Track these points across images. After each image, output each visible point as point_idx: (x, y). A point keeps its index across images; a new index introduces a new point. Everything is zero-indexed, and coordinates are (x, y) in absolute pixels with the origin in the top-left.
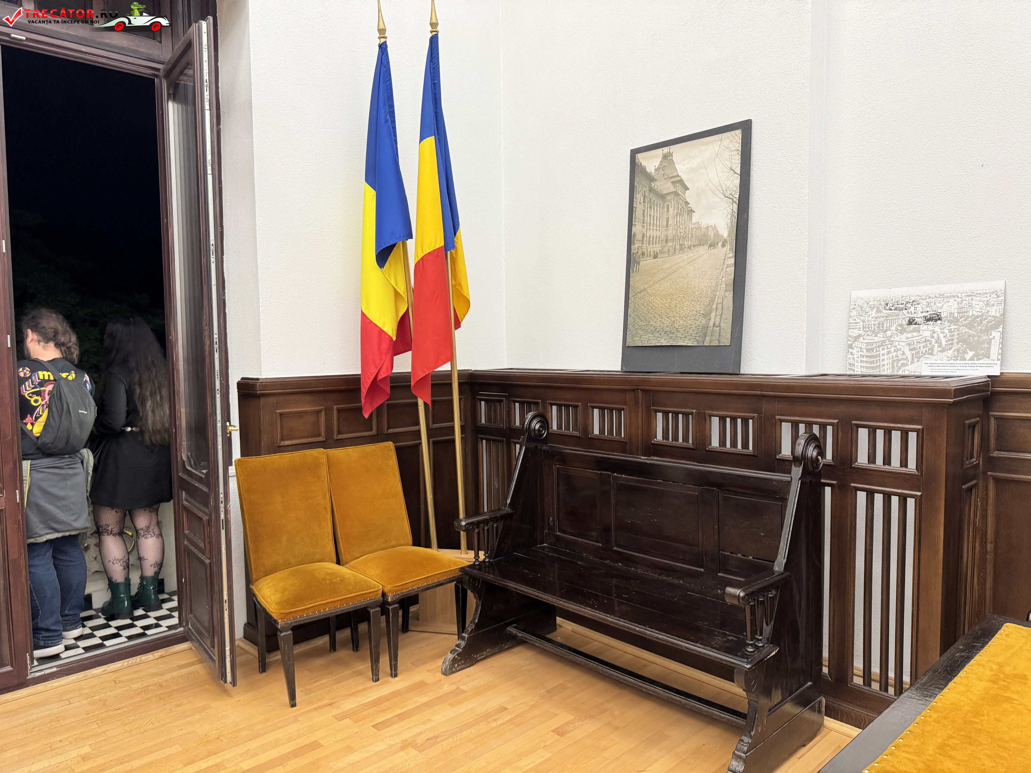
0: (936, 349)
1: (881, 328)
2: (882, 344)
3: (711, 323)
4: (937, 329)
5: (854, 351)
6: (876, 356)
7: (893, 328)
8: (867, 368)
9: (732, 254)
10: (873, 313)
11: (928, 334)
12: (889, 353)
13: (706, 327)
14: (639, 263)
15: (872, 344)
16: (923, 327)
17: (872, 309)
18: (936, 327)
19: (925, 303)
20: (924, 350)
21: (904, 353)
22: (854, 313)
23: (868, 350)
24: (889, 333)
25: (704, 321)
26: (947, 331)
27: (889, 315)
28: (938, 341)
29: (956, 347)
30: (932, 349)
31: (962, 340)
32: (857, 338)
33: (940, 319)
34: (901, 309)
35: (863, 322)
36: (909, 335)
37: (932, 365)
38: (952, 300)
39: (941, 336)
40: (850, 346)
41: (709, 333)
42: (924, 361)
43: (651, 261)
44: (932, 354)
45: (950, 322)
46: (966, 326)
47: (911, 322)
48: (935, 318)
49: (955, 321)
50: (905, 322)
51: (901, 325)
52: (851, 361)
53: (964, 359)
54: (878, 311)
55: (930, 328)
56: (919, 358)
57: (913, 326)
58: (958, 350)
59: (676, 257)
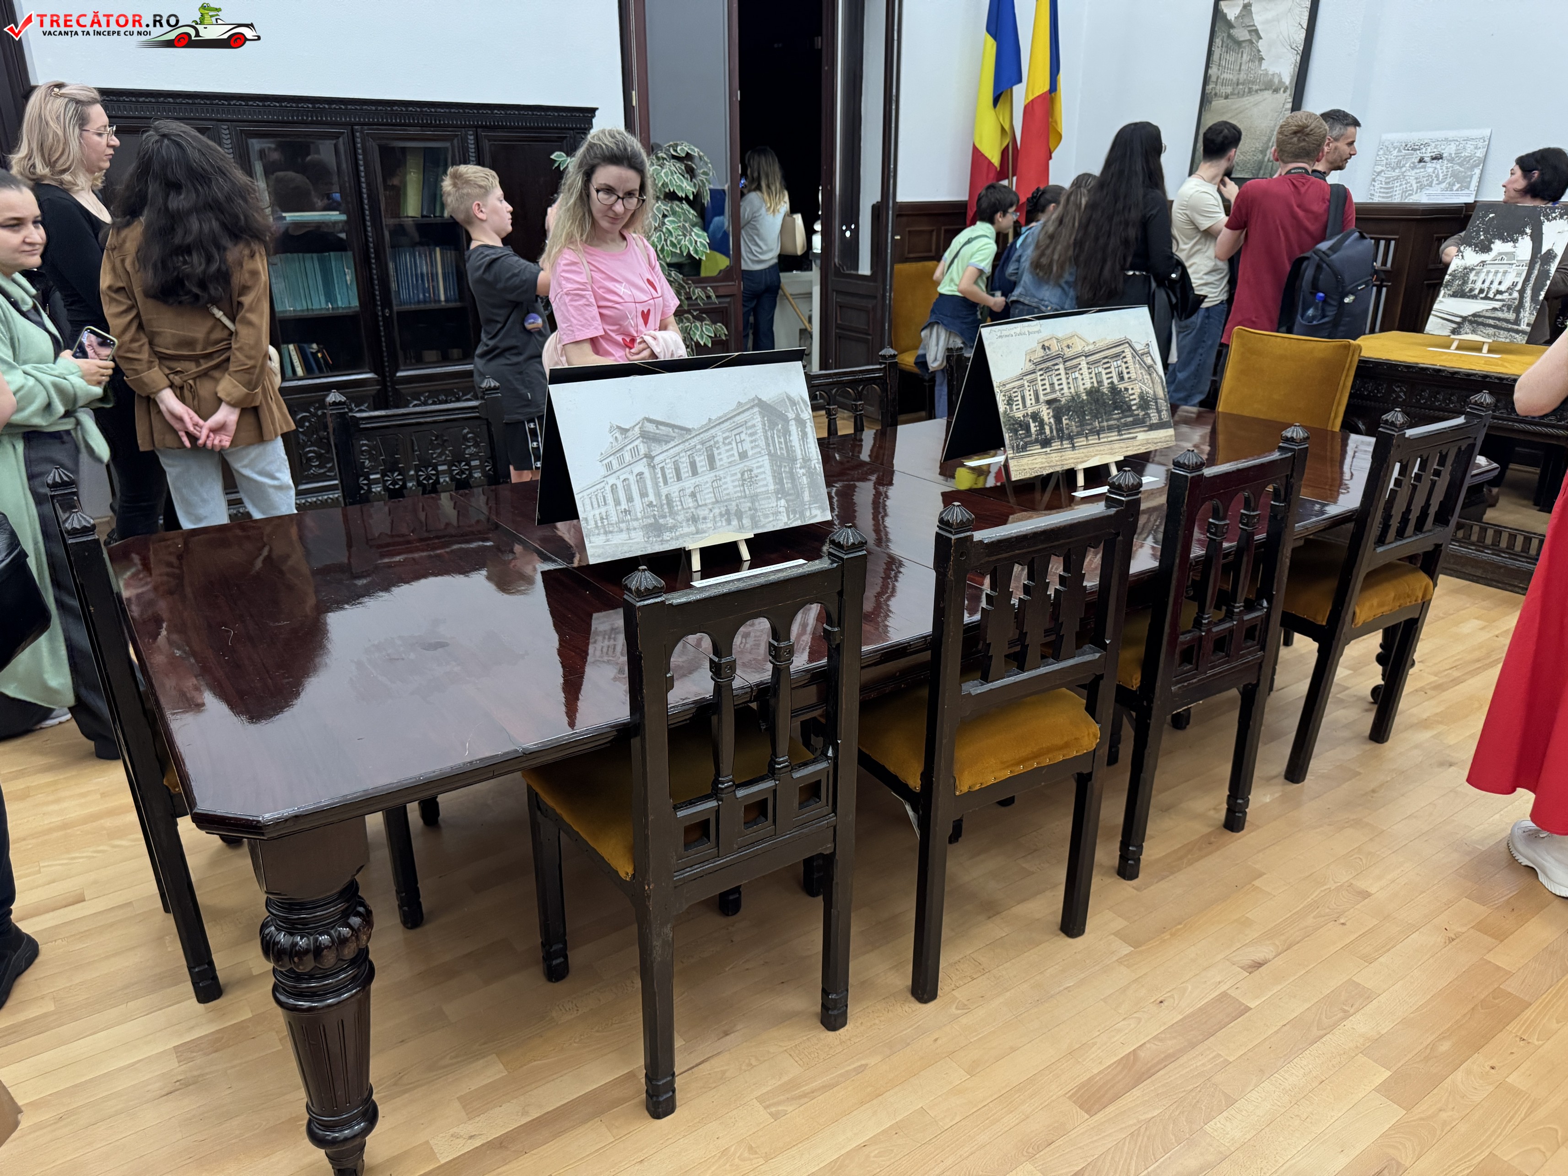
0: (1435, 182)
1: (1399, 165)
2: (1398, 178)
3: (1266, 159)
4: (1438, 166)
5: (1376, 184)
6: (1393, 188)
7: (1407, 165)
8: (1383, 197)
9: (1290, 100)
10: (1395, 153)
11: (1431, 170)
12: (1401, 185)
13: (1261, 162)
14: (1210, 103)
15: (1389, 178)
16: (1429, 165)
17: (1395, 148)
18: (1437, 164)
19: (1433, 145)
20: (1426, 183)
21: (1411, 186)
22: (1381, 152)
23: (1387, 183)
24: (1404, 169)
25: (1261, 157)
26: (1444, 168)
27: (1406, 155)
28: (1437, 176)
29: (1448, 180)
30: (1432, 182)
31: (1455, 175)
32: (1379, 173)
33: (1441, 158)
34: (1415, 150)
35: (1387, 159)
36: (1418, 171)
37: (1429, 195)
38: (1452, 143)
39: (1440, 171)
40: (1374, 180)
41: (1263, 167)
42: (1425, 191)
43: (1222, 101)
44: (1431, 186)
45: (1448, 160)
46: (1458, 164)
47: (1421, 160)
48: (1438, 158)
49: (1451, 160)
50: (1417, 160)
51: (1413, 163)
52: (1372, 192)
53: (1452, 190)
54: (1400, 151)
55: (1434, 165)
56: (1421, 189)
57: (1422, 164)
58: (1449, 183)
59: (1245, 99)
